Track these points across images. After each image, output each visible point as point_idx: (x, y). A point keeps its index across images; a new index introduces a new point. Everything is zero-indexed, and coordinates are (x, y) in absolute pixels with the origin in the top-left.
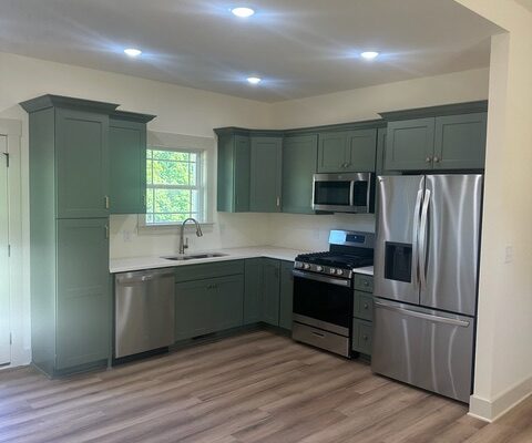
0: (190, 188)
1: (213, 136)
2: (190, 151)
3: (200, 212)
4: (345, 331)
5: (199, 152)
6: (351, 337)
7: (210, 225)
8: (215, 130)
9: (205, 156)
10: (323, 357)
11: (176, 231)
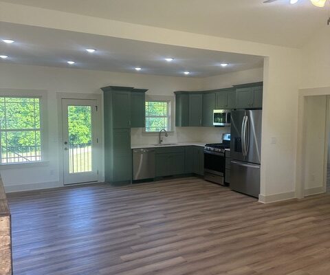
0: (164, 117)
1: (174, 95)
2: (164, 101)
3: (168, 127)
4: (222, 174)
5: (168, 102)
6: (224, 176)
7: (172, 132)
8: (175, 92)
9: (170, 103)
10: (214, 185)
11: (158, 134)
